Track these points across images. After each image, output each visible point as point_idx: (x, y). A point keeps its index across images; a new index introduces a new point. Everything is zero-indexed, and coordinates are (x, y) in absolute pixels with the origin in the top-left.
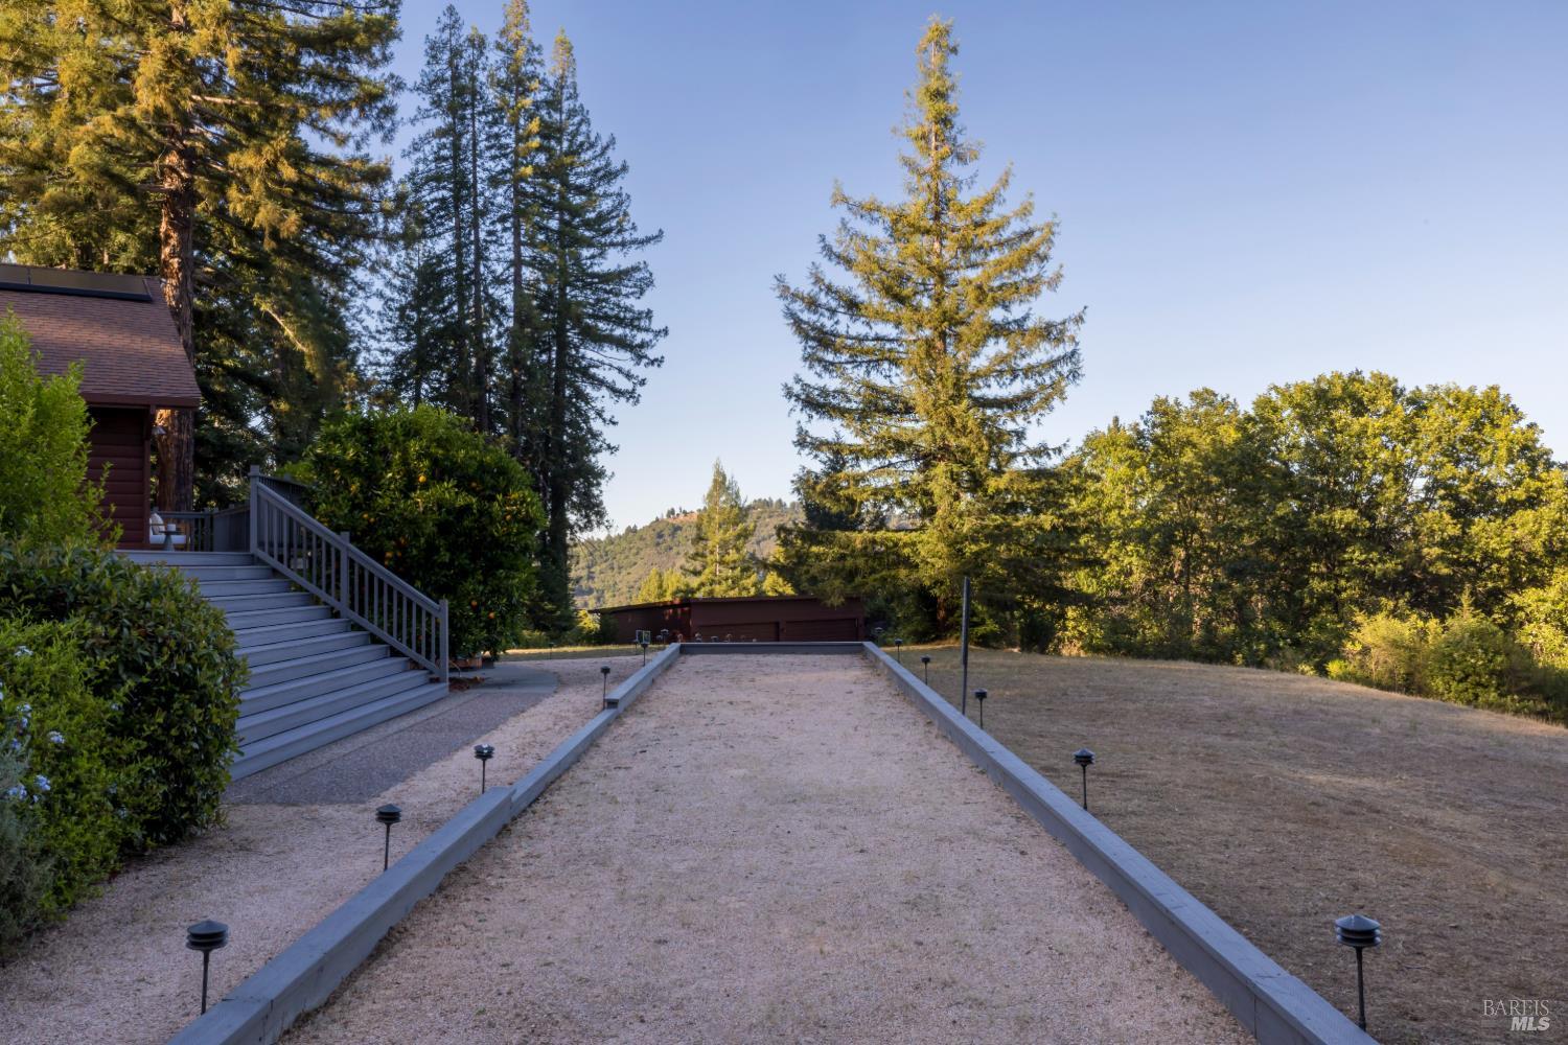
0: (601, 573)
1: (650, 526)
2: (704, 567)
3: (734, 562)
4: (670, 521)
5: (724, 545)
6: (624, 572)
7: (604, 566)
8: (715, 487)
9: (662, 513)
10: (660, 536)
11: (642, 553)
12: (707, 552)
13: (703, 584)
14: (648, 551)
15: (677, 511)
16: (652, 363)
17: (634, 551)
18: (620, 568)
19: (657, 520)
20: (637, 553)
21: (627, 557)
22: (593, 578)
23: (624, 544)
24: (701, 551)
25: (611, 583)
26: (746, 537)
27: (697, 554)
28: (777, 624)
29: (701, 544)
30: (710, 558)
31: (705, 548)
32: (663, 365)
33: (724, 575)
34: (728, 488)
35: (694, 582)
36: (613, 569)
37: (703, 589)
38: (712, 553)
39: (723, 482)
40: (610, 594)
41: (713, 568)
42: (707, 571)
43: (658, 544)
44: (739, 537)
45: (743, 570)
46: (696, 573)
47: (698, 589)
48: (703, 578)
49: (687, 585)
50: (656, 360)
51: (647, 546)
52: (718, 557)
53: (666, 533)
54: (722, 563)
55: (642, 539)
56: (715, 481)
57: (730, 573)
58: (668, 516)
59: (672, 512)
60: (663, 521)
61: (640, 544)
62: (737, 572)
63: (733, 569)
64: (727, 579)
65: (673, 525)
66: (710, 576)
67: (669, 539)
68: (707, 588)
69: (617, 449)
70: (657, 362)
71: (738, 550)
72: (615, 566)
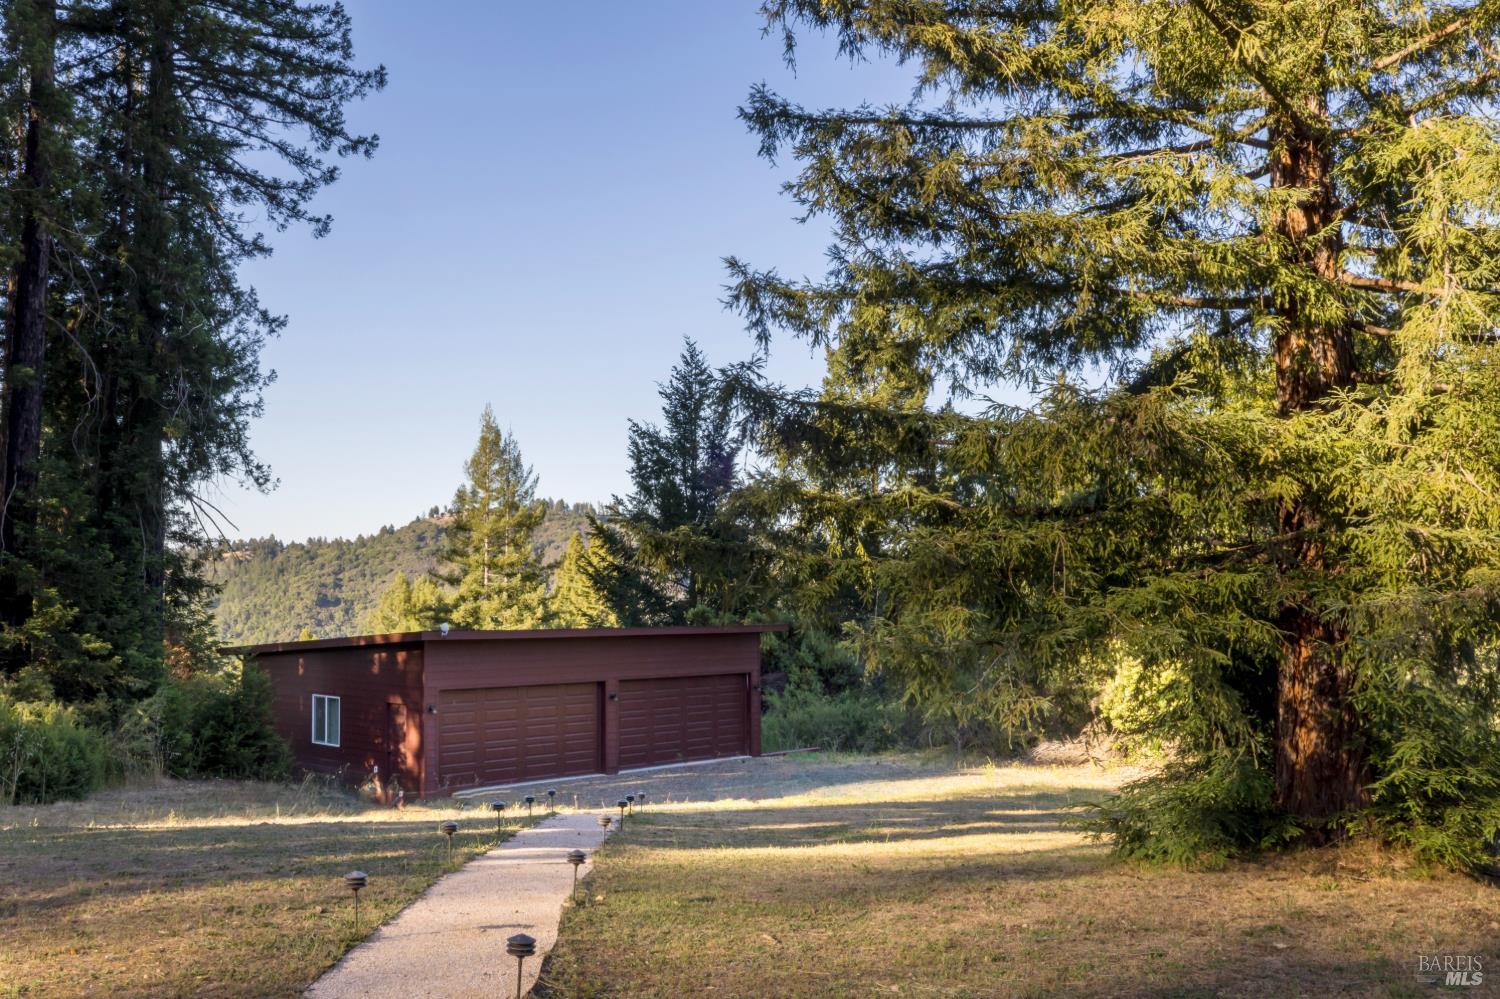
0: (350, 580)
1: (409, 527)
2: (466, 573)
3: (512, 565)
4: (433, 521)
5: (497, 538)
6: (378, 580)
7: (354, 572)
8: (483, 448)
9: (424, 512)
10: (421, 538)
11: (400, 559)
12: (470, 550)
13: (463, 599)
14: (407, 556)
15: (442, 510)
16: (354, 145)
17: (390, 555)
18: (373, 575)
19: (418, 519)
20: (394, 558)
21: (381, 563)
22: (340, 586)
23: (379, 547)
24: (459, 546)
25: (362, 592)
26: (530, 528)
27: (454, 552)
28: (601, 685)
29: (461, 535)
30: (473, 558)
31: (467, 542)
32: (375, 153)
33: (495, 585)
34: (503, 452)
35: (450, 594)
36: (364, 576)
37: (463, 607)
38: (477, 550)
39: (496, 442)
40: (361, 606)
41: (478, 573)
42: (469, 578)
43: (418, 548)
44: (520, 525)
45: (526, 578)
46: (454, 581)
47: (456, 606)
48: (463, 589)
49: (440, 600)
50: (361, 141)
51: (405, 550)
52: (486, 557)
53: (428, 535)
54: (492, 566)
55: (399, 541)
56: (484, 439)
57: (505, 582)
58: (431, 515)
59: (435, 511)
60: (424, 521)
61: (397, 547)
62: (516, 581)
63: (510, 576)
64: (500, 592)
65: (437, 526)
66: (474, 586)
67: (431, 543)
68: (469, 605)
69: (283, 324)
70: (364, 145)
71: (518, 546)
72: (368, 572)
